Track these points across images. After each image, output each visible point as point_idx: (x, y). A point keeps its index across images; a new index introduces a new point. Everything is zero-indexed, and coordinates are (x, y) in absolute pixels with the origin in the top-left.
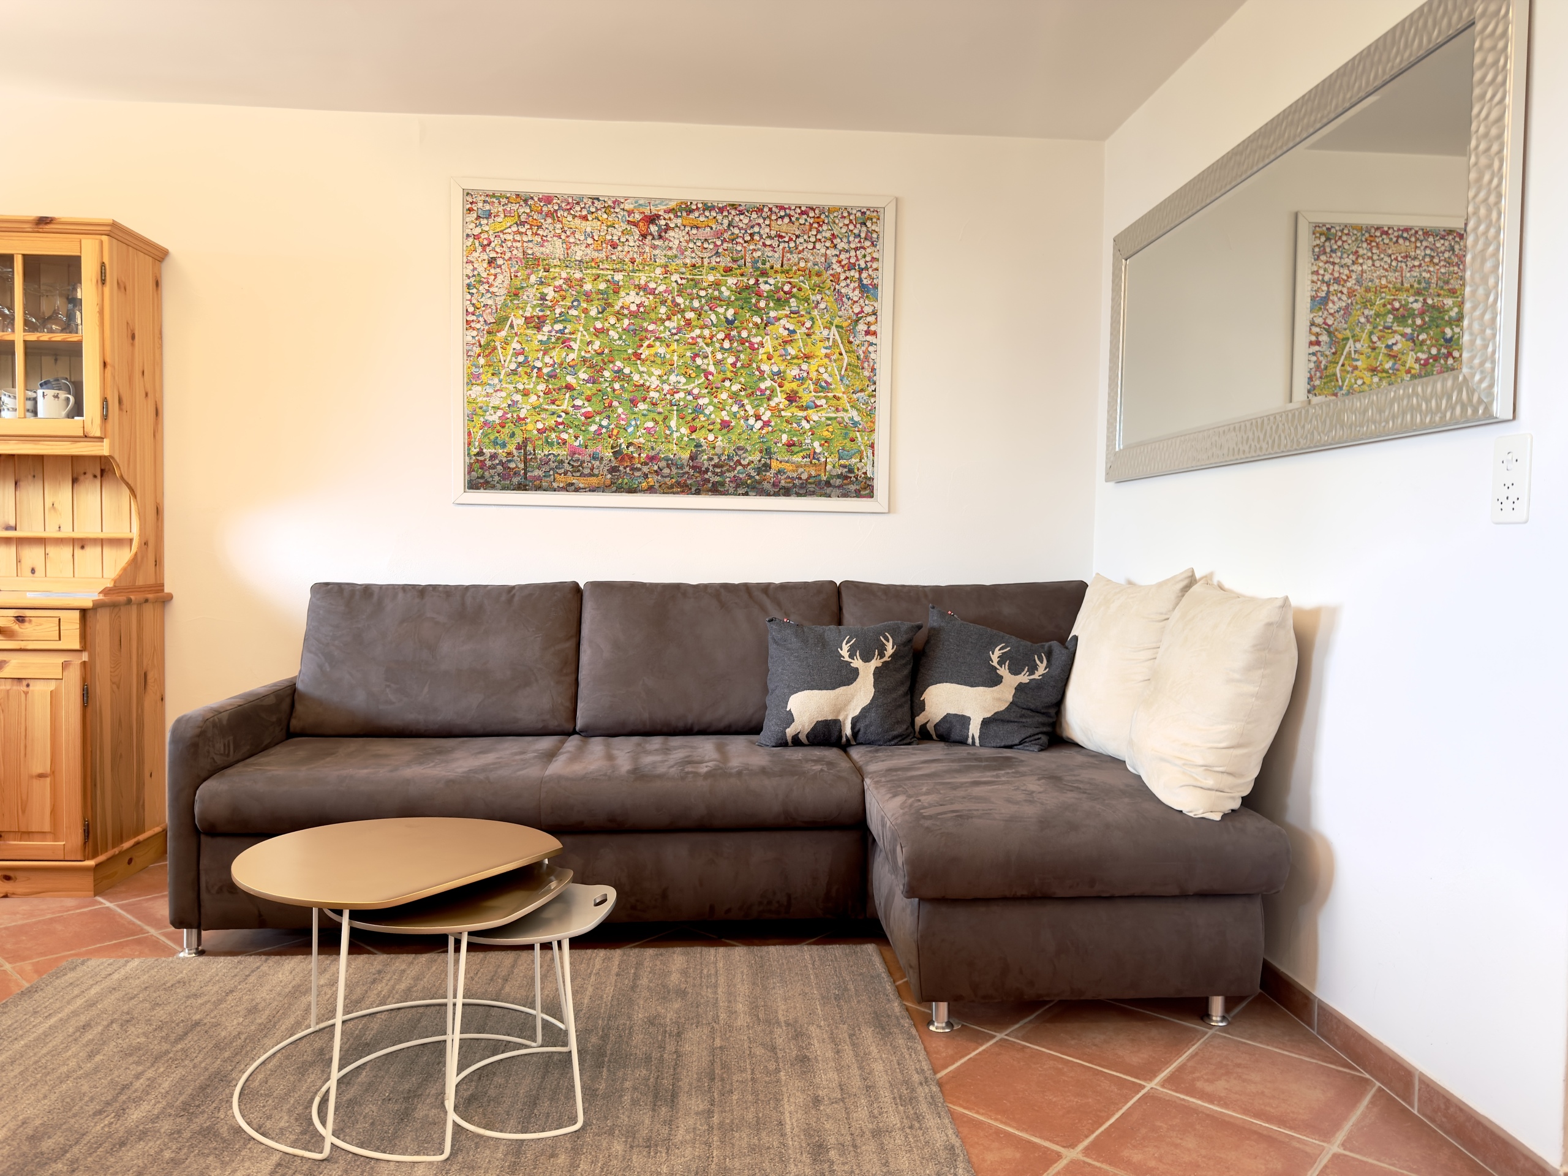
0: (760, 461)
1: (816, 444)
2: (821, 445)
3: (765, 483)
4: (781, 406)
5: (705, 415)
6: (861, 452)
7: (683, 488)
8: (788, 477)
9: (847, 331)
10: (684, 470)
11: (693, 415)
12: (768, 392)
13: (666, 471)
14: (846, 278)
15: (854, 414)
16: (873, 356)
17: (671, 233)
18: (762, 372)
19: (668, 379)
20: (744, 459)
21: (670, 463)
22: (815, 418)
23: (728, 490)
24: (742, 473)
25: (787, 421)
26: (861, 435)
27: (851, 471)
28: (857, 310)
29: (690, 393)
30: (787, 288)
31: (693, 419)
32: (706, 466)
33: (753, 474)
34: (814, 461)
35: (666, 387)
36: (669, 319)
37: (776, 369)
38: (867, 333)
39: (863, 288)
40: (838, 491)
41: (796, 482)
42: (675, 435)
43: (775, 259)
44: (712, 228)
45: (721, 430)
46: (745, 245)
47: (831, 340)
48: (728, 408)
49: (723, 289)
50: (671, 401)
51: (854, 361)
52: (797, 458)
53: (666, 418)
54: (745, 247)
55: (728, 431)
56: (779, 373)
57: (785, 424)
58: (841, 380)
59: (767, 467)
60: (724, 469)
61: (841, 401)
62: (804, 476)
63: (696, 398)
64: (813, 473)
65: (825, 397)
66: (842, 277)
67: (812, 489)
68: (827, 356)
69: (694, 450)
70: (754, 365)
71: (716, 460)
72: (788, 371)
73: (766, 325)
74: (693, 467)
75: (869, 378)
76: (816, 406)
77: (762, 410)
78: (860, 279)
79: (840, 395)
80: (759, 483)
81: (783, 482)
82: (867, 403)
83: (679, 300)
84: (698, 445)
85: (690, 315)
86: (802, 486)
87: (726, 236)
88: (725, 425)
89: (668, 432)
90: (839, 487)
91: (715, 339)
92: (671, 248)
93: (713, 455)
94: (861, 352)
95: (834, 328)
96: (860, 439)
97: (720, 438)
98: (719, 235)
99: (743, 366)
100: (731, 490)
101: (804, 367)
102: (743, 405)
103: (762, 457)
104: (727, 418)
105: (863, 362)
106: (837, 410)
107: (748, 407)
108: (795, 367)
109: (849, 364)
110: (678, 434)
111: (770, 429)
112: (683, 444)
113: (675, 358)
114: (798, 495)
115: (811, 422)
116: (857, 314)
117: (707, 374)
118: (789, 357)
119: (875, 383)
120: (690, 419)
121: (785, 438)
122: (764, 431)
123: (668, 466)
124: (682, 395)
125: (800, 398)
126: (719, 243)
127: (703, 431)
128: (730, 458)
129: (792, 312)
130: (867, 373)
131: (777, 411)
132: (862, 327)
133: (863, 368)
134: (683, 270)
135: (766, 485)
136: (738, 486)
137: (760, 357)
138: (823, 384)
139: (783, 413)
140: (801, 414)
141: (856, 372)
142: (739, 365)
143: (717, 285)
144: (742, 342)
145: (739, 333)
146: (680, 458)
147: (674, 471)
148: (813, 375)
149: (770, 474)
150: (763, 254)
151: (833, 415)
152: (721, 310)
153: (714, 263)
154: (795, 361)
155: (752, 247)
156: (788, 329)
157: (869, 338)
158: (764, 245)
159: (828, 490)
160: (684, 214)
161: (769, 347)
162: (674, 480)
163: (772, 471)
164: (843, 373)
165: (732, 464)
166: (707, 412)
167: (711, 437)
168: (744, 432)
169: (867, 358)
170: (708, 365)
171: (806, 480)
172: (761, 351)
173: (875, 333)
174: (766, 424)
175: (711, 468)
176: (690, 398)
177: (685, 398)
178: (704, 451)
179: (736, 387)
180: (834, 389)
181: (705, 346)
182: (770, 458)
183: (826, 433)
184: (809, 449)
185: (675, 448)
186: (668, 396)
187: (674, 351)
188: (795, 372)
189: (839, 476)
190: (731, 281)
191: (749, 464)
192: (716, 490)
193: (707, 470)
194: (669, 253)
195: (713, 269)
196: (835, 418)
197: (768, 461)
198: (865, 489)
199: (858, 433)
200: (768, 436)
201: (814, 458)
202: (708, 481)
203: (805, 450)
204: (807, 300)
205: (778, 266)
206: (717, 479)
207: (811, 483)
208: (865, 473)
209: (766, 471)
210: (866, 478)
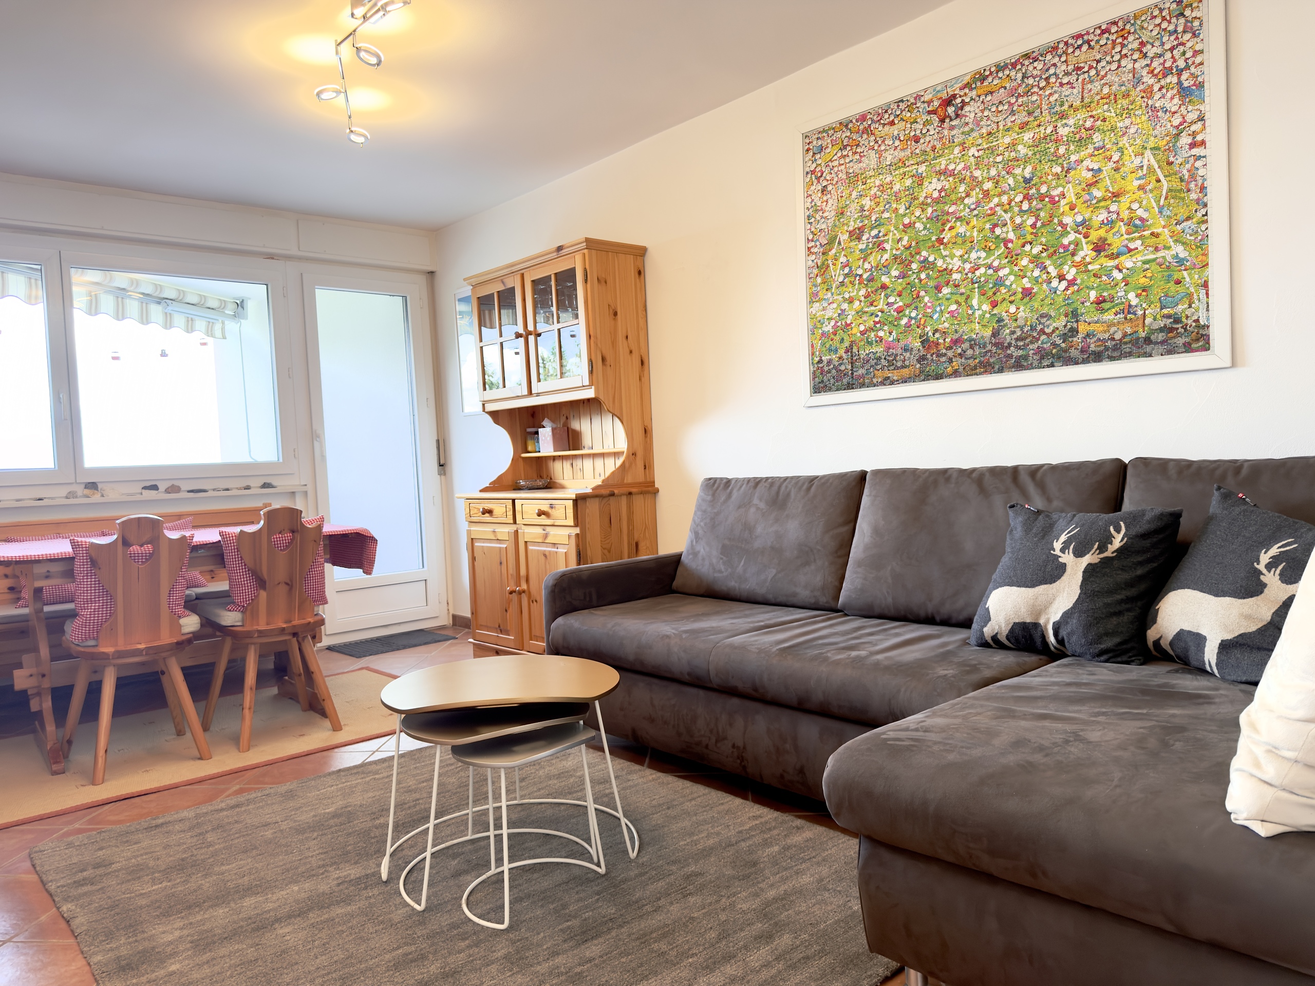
0: (1065, 326)
1: (1131, 296)
2: (1138, 296)
3: (1072, 351)
4: (1088, 259)
5: (1006, 286)
6: (1190, 296)
7: (986, 368)
8: (1099, 339)
9: (1165, 150)
10: (987, 349)
11: (995, 289)
12: (1072, 247)
13: (970, 352)
14: (1160, 89)
15: (1180, 250)
16: (1201, 172)
17: (967, 108)
18: (1064, 226)
19: (969, 257)
20: (1048, 326)
21: (973, 344)
22: (1129, 264)
23: (1031, 364)
24: (1046, 343)
25: (1095, 275)
26: (1189, 275)
27: (1177, 320)
28: (1176, 122)
29: (990, 267)
30: (1088, 124)
31: (994, 294)
32: (1008, 341)
33: (1059, 341)
34: (1129, 316)
35: (968, 266)
36: (968, 195)
37: (1079, 219)
38: (1193, 145)
39: (1184, 93)
40: (1161, 348)
41: (1109, 344)
42: (978, 313)
43: (1073, 96)
44: (1005, 88)
45: (1022, 299)
46: (1041, 92)
47: (1145, 168)
48: (1029, 274)
49: (1020, 147)
50: (972, 279)
51: (1176, 184)
52: (1109, 316)
53: (968, 297)
54: (1040, 95)
55: (1031, 299)
56: (1083, 223)
57: (1093, 279)
58: (1160, 212)
59: (1074, 331)
60: (1028, 340)
61: (1161, 238)
62: (1118, 336)
63: (996, 270)
64: (1129, 331)
65: (1141, 237)
66: (1156, 88)
67: (1128, 350)
68: (1141, 188)
69: (996, 326)
70: (1056, 221)
71: (1019, 333)
72: (1094, 218)
73: (1068, 171)
74: (996, 345)
75: (1198, 201)
76: (1130, 250)
77: (1066, 268)
78: (1180, 83)
79: (1159, 230)
80: (1066, 351)
81: (1092, 345)
82: (1197, 232)
83: (977, 173)
84: (1000, 320)
85: (988, 185)
86: (1115, 348)
87: (1020, 90)
88: (1027, 293)
89: (970, 312)
90: (1163, 342)
91: (1013, 203)
92: (967, 124)
93: (1015, 327)
94: (1185, 172)
95: (1148, 153)
96: (1188, 279)
97: (1022, 308)
98: (1013, 92)
99: (1043, 225)
100: (1035, 363)
101: (1113, 208)
102: (1045, 268)
103: (1068, 322)
104: (1028, 285)
105: (1188, 183)
106: (1157, 249)
107: (1051, 269)
108: (1103, 211)
109: (1170, 190)
110: (980, 312)
111: (1076, 288)
113: (975, 234)
114: (1112, 358)
115: (1124, 271)
116: (1177, 127)
117: (1006, 242)
118: (1094, 202)
119: (1205, 205)
120: (991, 293)
121: (1093, 295)
122: (1069, 292)
123: (971, 347)
125: (1109, 245)
126: (1013, 100)
127: (1005, 304)
128: (1033, 328)
129: (1097, 149)
130: (1194, 196)
131: (1082, 266)
132: (1185, 140)
133: (1189, 190)
134: (980, 141)
135: (1074, 353)
136: (1042, 358)
137: (1062, 210)
138: (1138, 222)
139: (1090, 267)
140: (1111, 263)
141: (1180, 198)
142: (1039, 224)
143: (1013, 145)
144: (1042, 198)
145: (1038, 190)
146: (982, 337)
147: (977, 351)
148: (1125, 215)
149: (1077, 339)
151: (1152, 257)
152: (1018, 171)
153: (1009, 124)
154: (1102, 204)
155: (1047, 93)
156: (1092, 170)
157: (1195, 151)
158: (1061, 85)
159: (1148, 349)
160: (979, 84)
161: (1071, 197)
162: (977, 361)
163: (1080, 336)
164: (1162, 203)
165: (1035, 334)
166: (1008, 283)
167: (1013, 309)
168: (1047, 297)
169: (1193, 177)
170: (1008, 232)
171: (1120, 340)
172: (1063, 202)
173: (1203, 143)
174: (1072, 283)
175: (1013, 342)
176: (991, 271)
177: (986, 272)
178: (1005, 325)
179: (1035, 251)
180: (1151, 225)
181: (1003, 213)
182: (1077, 321)
183: (1143, 281)
184: (1123, 303)
185: (977, 327)
186: (970, 275)
187: (974, 227)
188: (1103, 216)
189: (1161, 330)
190: (1027, 136)
191: (1053, 331)
192: (1019, 365)
193: (1010, 345)
194: (967, 129)
195: (1008, 130)
196: (1154, 260)
197: (1075, 325)
198: (1197, 340)
199: (1185, 273)
200: (1074, 297)
201: (1129, 313)
202: (1010, 356)
203: (1117, 304)
204: (1113, 129)
205: (1077, 103)
206: (1021, 353)
207: (1126, 343)
208: (1197, 321)
209: (1072, 336)
210: (1198, 327)
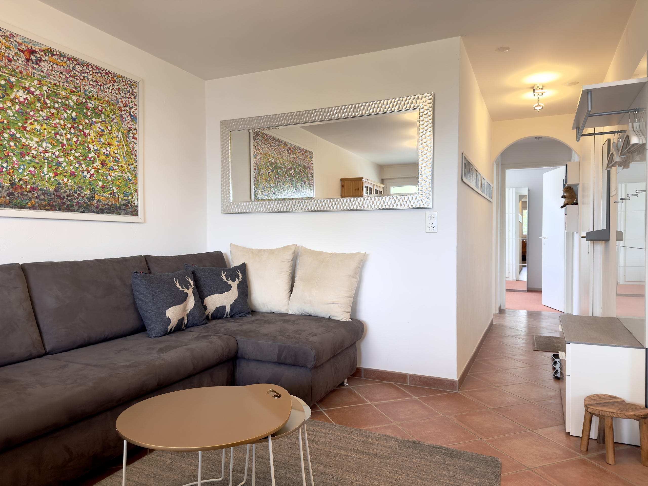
0: (89, 194)
1: (114, 188)
2: (116, 189)
3: (92, 206)
4: (99, 167)
5: (62, 167)
6: (132, 194)
7: (50, 207)
8: (103, 204)
9: (125, 135)
10: (52, 197)
11: (56, 167)
12: (92, 159)
13: (42, 197)
14: (125, 110)
15: (129, 175)
16: (136, 149)
17: (42, 63)
18: (90, 148)
19: (42, 144)
20: (82, 193)
21: (45, 193)
22: (114, 175)
23: (75, 209)
24: (81, 200)
25: (101, 175)
26: (132, 186)
27: (129, 202)
28: (129, 126)
29: (54, 154)
30: (100, 108)
31: (56, 169)
32: (63, 195)
33: (87, 201)
35: (41, 149)
36: (42, 110)
37: (96, 148)
38: (134, 138)
39: (131, 116)
40: (124, 212)
41: (106, 206)
42: (47, 177)
43: (94, 92)
44: (64, 67)
45: (70, 176)
47: (119, 138)
48: (73, 165)
49: (70, 101)
50: (44, 157)
51: (128, 150)
52: (106, 195)
53: (41, 166)
54: (80, 82)
55: (74, 177)
56: (97, 150)
57: (101, 177)
58: (124, 158)
59: (93, 198)
60: (73, 197)
61: (124, 168)
63: (58, 157)
64: (113, 202)
65: (117, 165)
66: (123, 109)
67: (113, 210)
68: (118, 145)
69: (57, 186)
70: (86, 144)
71: (68, 193)
72: (101, 150)
73: (91, 125)
74: (56, 196)
75: (135, 159)
76: (114, 169)
77: (90, 168)
78: (130, 112)
79: (123, 165)
80: (90, 206)
81: (100, 206)
82: (134, 171)
83: (47, 101)
84: (59, 184)
85: (53, 111)
86: (109, 209)
87: (71, 73)
88: (72, 174)
89: (42, 175)
90: (124, 210)
91: (66, 127)
92: (42, 72)
93: (67, 189)
94: (131, 146)
95: (120, 133)
97: (70, 181)
98: (68, 72)
99: (80, 144)
101: (108, 149)
102: (81, 164)
103: (91, 193)
104: (73, 170)
105: (132, 151)
106: (122, 172)
107: (83, 166)
108: (104, 148)
111: (94, 178)
112: (51, 182)
113: (46, 133)
114: (108, 213)
115: (112, 177)
116: (129, 128)
117: (63, 145)
118: (101, 143)
119: (137, 162)
120: (54, 168)
121: (101, 183)
122: (91, 179)
124: (49, 154)
125: (107, 164)
126: (68, 76)
127: (61, 176)
128: (75, 192)
129: (102, 121)
130: (134, 157)
131: (96, 168)
132: (131, 135)
133: (132, 154)
134: (50, 85)
135: (93, 208)
136: (79, 207)
137: (88, 140)
138: (117, 159)
139: (100, 171)
140: (107, 172)
141: (130, 155)
143: (67, 98)
144: (80, 131)
146: (49, 190)
147: (46, 197)
148: (112, 154)
149: (95, 202)
150: (89, 88)
152: (69, 112)
153: (66, 86)
154: (104, 145)
155: (84, 83)
156: (101, 129)
157: (134, 140)
158: (89, 84)
159: (120, 211)
160: (50, 55)
161: (92, 136)
162: (46, 202)
163: (96, 200)
164: (124, 155)
165: (76, 195)
166: (63, 165)
167: (65, 180)
168: (82, 178)
169: (133, 149)
170: (63, 140)
171: (111, 205)
172: (89, 137)
173: (136, 139)
174: (92, 175)
175: (66, 197)
176: (54, 157)
177: (51, 156)
178: (62, 187)
179: (77, 154)
180: (121, 162)
181: (61, 129)
182: (94, 194)
183: (118, 183)
184: (111, 190)
185: (46, 184)
186: (42, 154)
187: (45, 129)
188: (104, 151)
189: (124, 205)
190: (74, 98)
191: (84, 196)
192: (69, 209)
193: (64, 198)
194: (42, 74)
195: (65, 89)
196: (122, 176)
198: (134, 211)
199: (131, 184)
200: (93, 182)
201: (114, 195)
202: (64, 203)
203: (110, 190)
204: (109, 116)
205: (96, 96)
206: (69, 203)
207: (112, 207)
208: (134, 204)
209: (92, 200)
210: (135, 206)
